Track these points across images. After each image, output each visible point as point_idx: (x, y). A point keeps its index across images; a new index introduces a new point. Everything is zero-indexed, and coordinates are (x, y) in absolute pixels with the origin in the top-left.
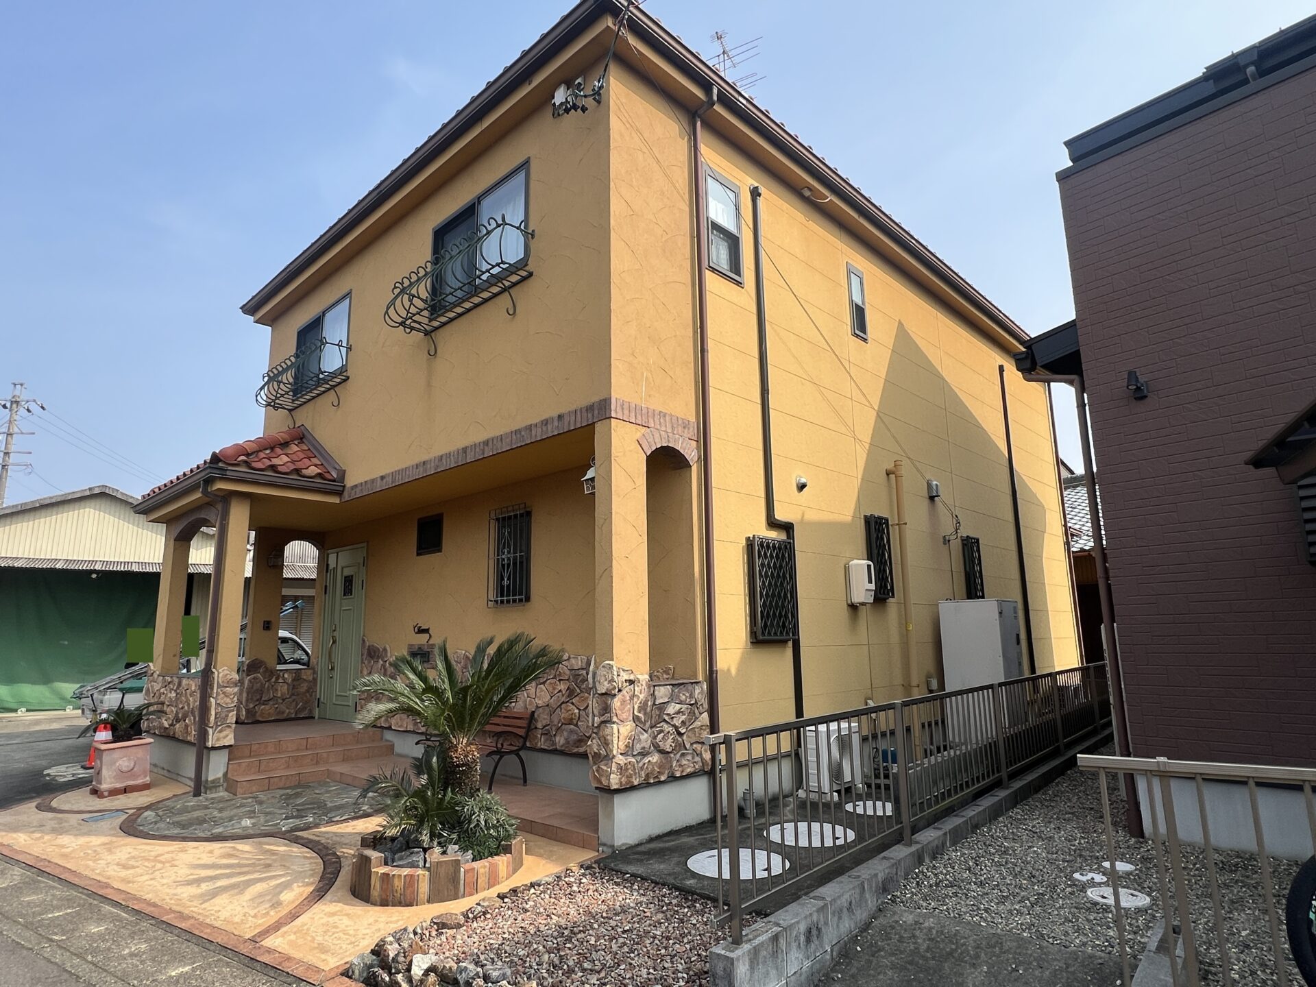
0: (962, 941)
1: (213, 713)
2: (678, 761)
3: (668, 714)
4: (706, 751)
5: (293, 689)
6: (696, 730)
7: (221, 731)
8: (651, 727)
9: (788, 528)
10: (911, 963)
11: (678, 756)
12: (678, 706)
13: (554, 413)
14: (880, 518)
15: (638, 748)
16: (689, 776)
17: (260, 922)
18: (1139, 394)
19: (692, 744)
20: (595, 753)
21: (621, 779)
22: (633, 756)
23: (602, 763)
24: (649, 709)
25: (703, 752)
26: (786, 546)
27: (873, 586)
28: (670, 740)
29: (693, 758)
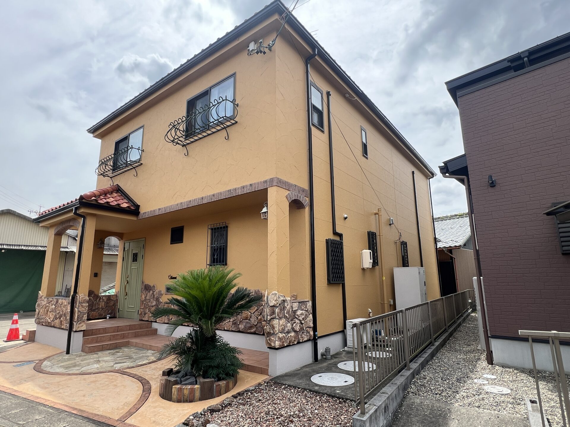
0: (443, 410)
1: (76, 315)
2: (301, 335)
3: (298, 315)
4: (311, 331)
5: (107, 304)
6: (308, 322)
7: (80, 324)
8: (291, 321)
9: (340, 236)
10: (425, 420)
11: (301, 333)
12: (301, 311)
13: (248, 183)
14: (373, 233)
15: (286, 329)
16: (305, 341)
17: (121, 412)
18: (493, 185)
19: (306, 328)
20: (268, 332)
21: (280, 343)
22: (284, 333)
23: (272, 336)
24: (290, 313)
25: (310, 332)
26: (340, 243)
27: (372, 261)
28: (298, 326)
29: (307, 334)
